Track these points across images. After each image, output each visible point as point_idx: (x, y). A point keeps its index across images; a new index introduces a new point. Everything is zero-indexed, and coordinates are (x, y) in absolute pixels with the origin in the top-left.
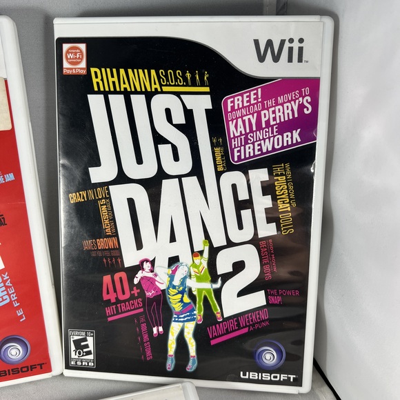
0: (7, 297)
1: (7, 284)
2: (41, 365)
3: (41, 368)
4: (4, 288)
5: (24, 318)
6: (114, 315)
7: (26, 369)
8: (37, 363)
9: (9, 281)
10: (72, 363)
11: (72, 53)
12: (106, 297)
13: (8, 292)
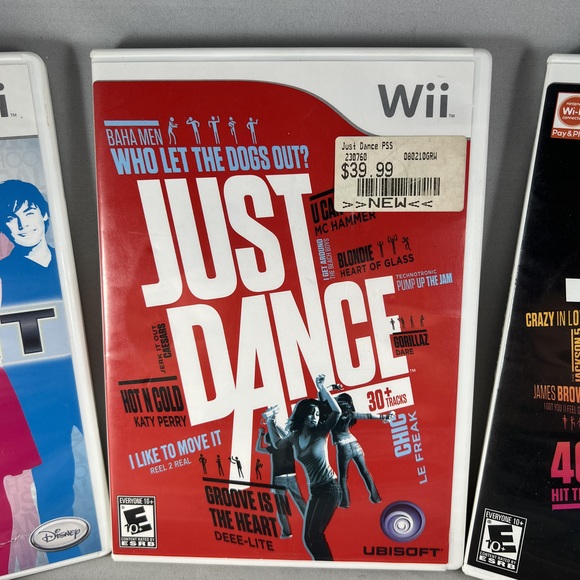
0: (408, 446)
1: (412, 428)
2: (435, 551)
3: (434, 555)
4: (407, 433)
5: (426, 481)
6: (564, 502)
7: (413, 552)
8: (431, 547)
9: (415, 425)
10: (481, 558)
11: (570, 107)
12: (555, 473)
13: (411, 439)
